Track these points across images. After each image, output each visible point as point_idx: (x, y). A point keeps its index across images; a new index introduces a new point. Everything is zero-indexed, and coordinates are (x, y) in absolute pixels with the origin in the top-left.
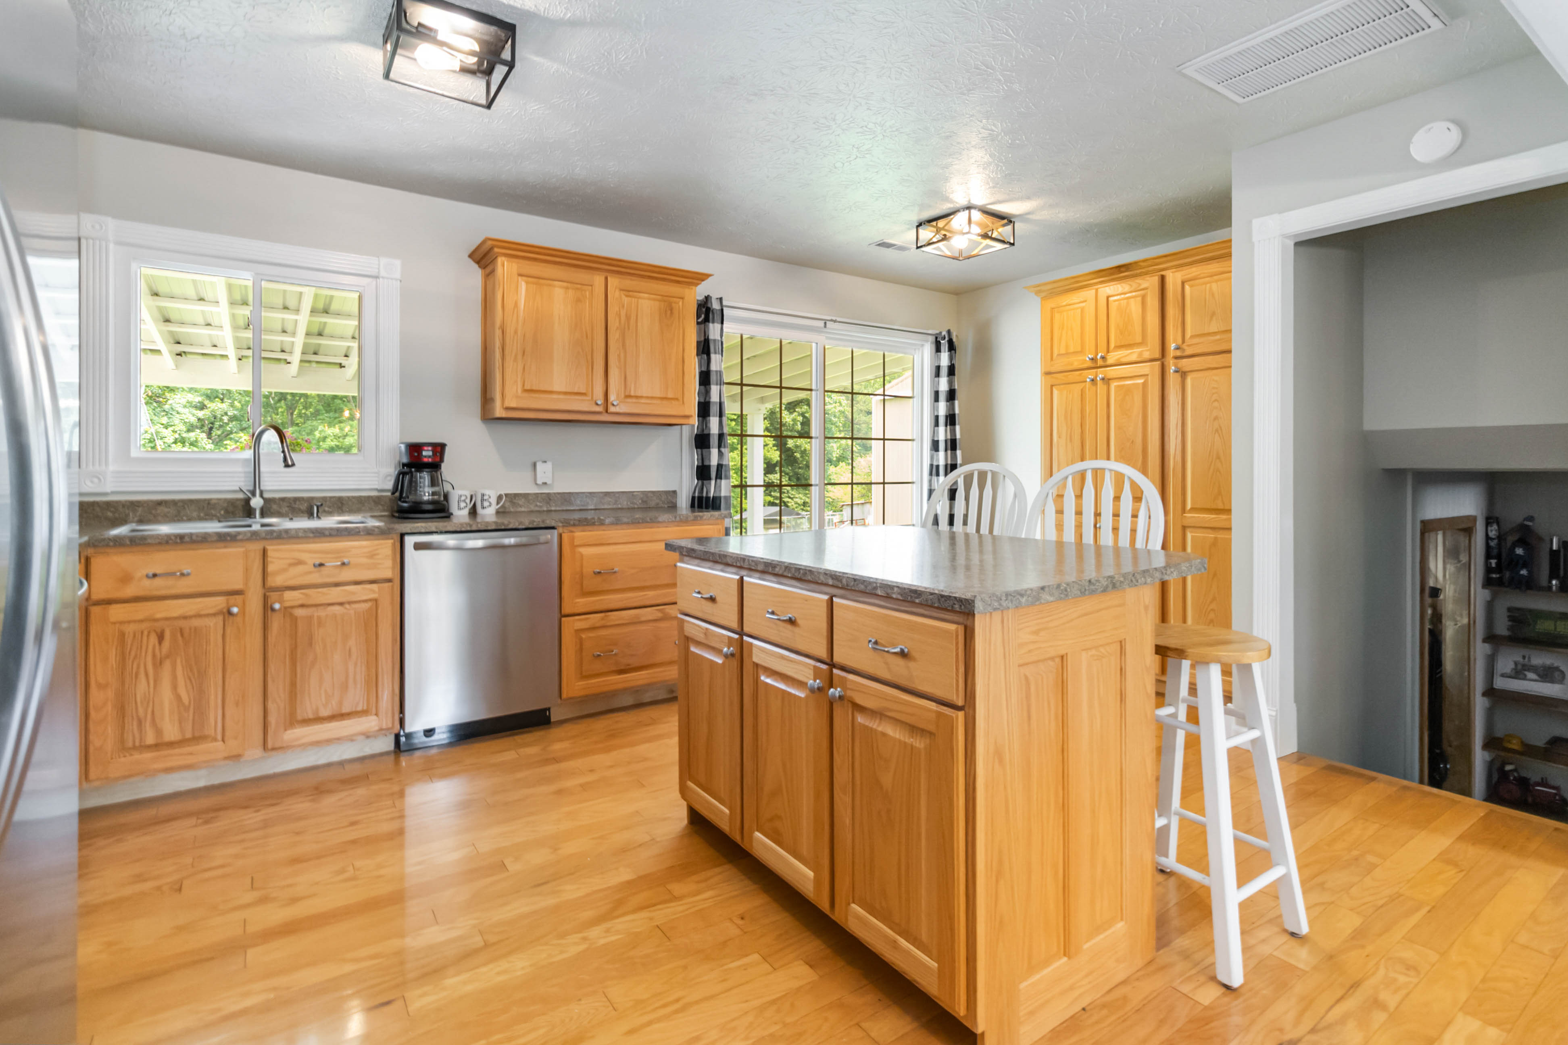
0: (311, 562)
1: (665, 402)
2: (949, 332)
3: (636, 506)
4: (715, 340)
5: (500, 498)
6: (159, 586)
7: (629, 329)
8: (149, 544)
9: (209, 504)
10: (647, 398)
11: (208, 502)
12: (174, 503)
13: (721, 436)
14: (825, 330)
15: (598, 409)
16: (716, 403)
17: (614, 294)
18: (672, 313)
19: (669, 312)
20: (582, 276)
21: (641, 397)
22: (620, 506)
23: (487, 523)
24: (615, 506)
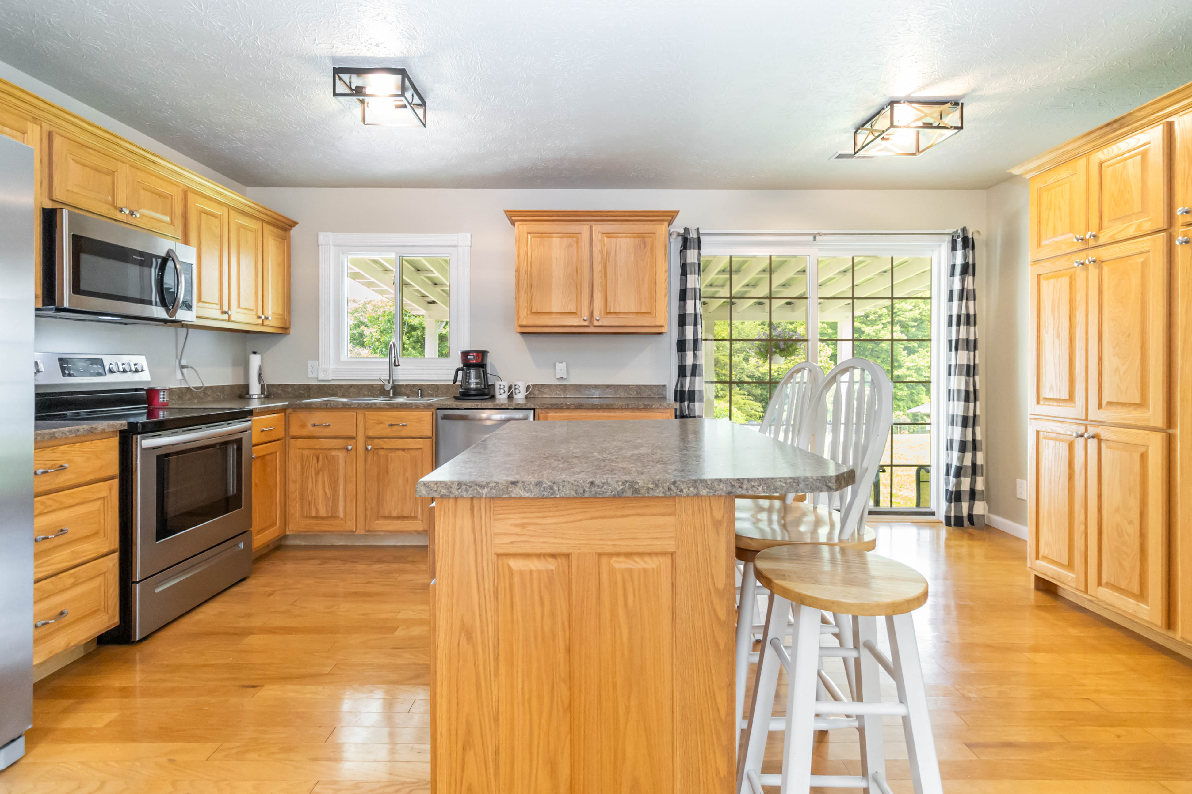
0: (387, 423)
1: (639, 316)
2: (964, 230)
3: (631, 396)
4: (691, 264)
5: (528, 387)
6: (317, 431)
7: (609, 261)
8: (313, 408)
9: (373, 387)
10: (625, 313)
11: (372, 386)
12: (357, 386)
13: (696, 341)
14: (815, 243)
15: (586, 323)
16: (691, 314)
17: (597, 237)
18: (645, 246)
19: (642, 246)
20: (573, 228)
21: (620, 313)
22: (618, 396)
23: (519, 404)
24: (614, 396)
